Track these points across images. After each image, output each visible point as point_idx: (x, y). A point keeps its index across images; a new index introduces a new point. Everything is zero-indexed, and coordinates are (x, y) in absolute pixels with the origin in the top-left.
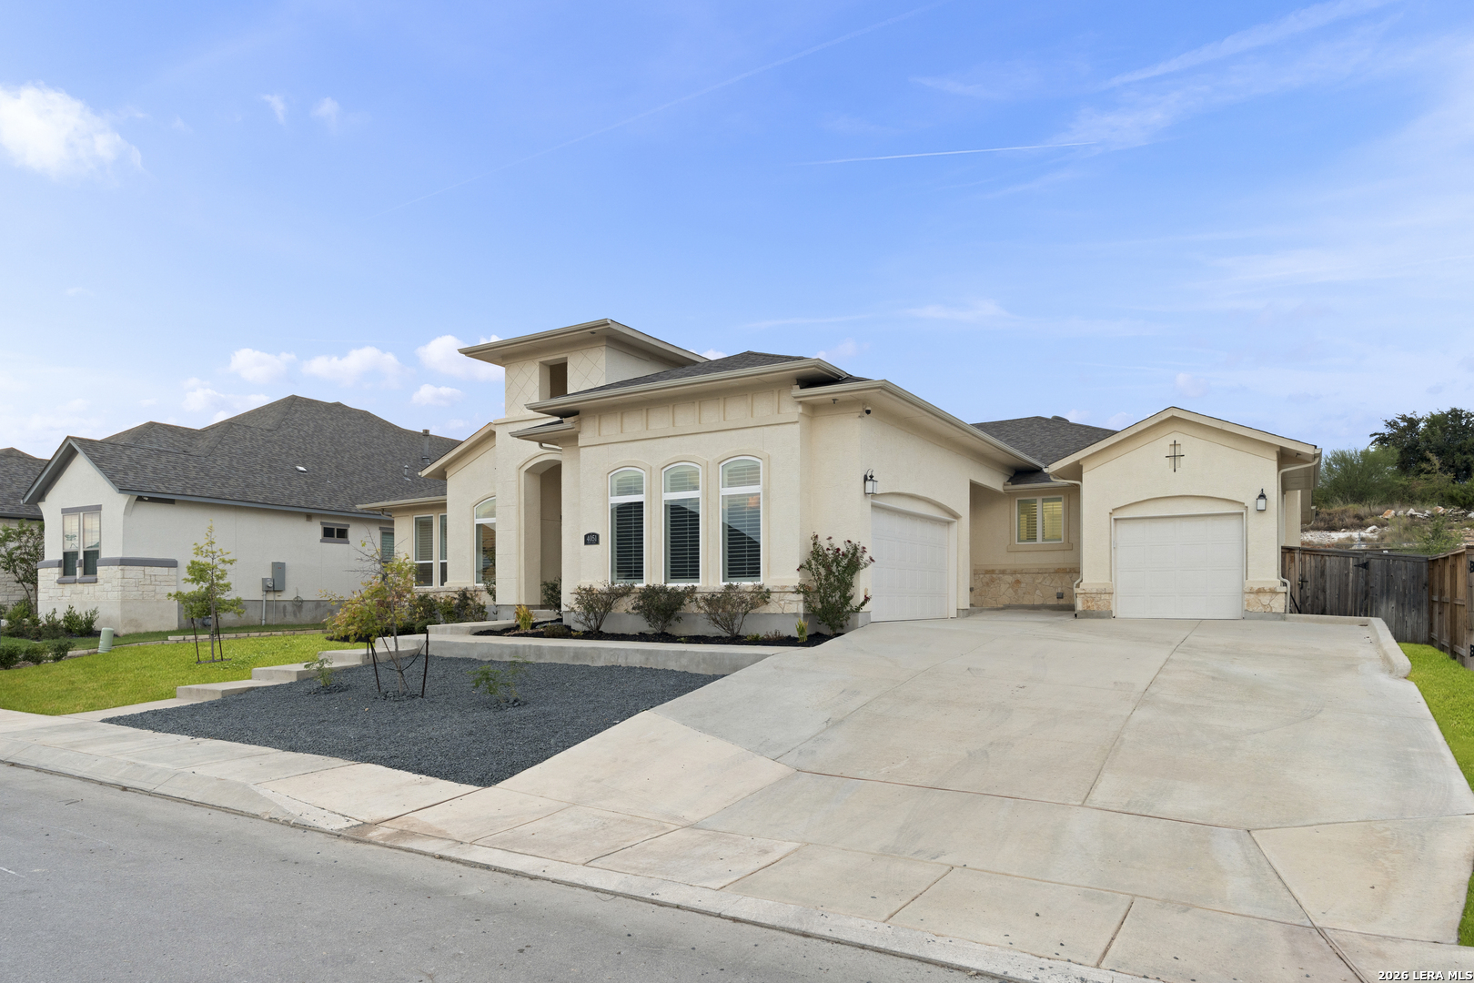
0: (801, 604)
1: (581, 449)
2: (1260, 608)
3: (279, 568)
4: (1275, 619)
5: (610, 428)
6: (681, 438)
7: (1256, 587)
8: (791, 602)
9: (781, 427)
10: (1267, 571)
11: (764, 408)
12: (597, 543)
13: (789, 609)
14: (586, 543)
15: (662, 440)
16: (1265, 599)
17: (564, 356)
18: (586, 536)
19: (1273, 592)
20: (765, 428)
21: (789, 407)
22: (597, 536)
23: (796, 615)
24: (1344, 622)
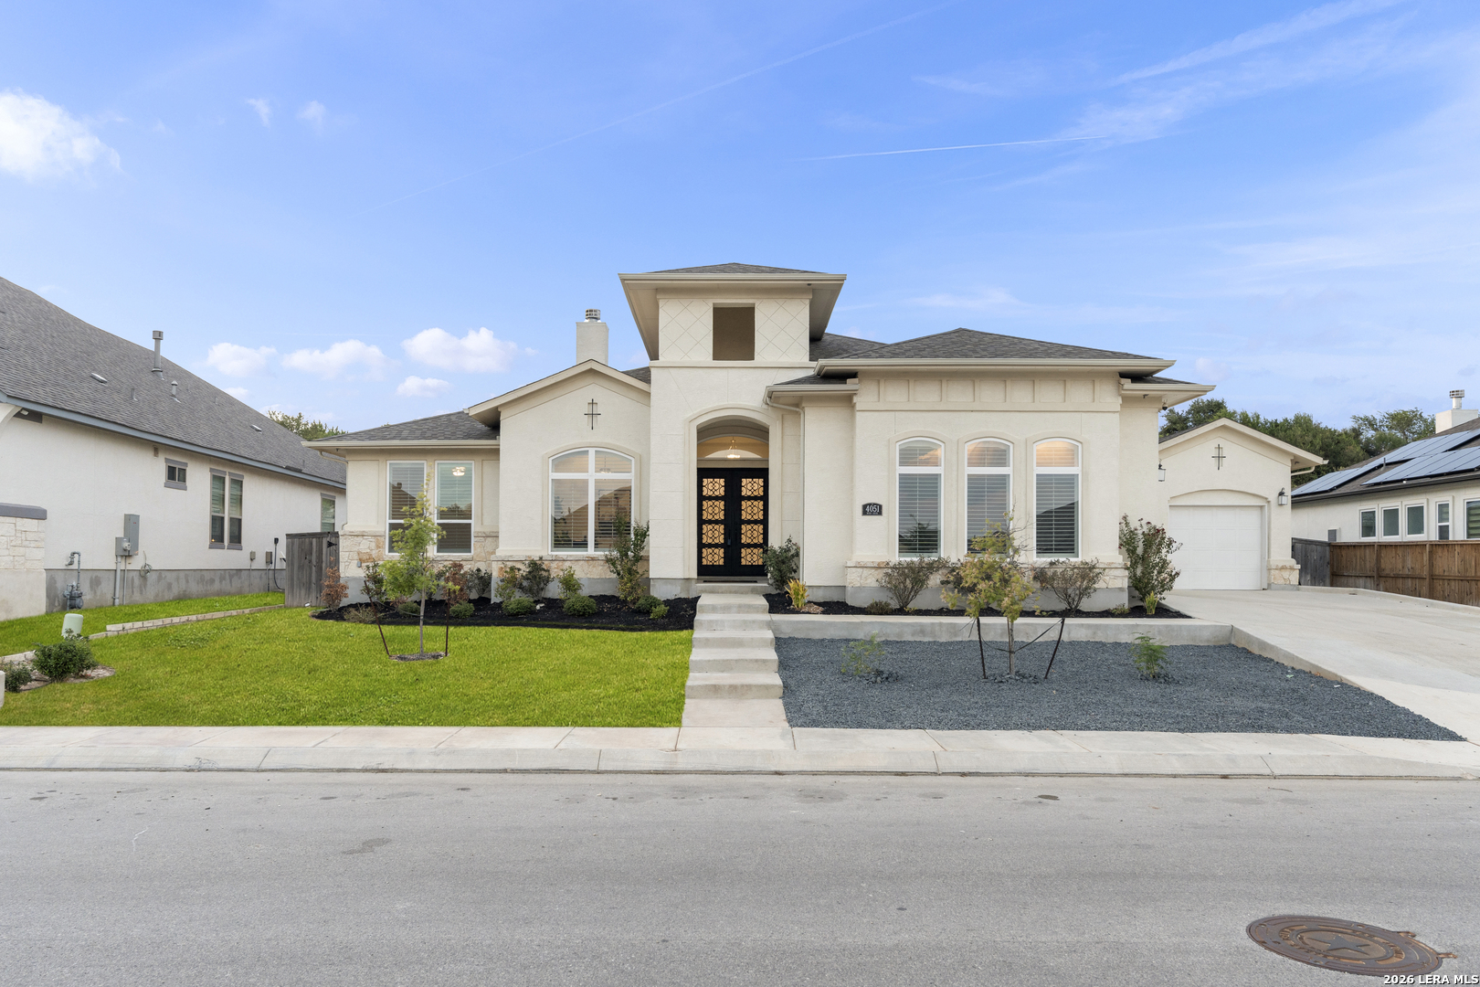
0: (1126, 580)
1: (858, 413)
2: (1282, 582)
3: (131, 522)
4: (1292, 590)
5: (895, 395)
6: (987, 413)
7: (1280, 565)
8: (1116, 577)
9: (1102, 414)
10: (1282, 555)
11: (1080, 394)
12: (880, 513)
13: (1115, 583)
14: (865, 513)
15: (964, 413)
16: (1286, 574)
17: (751, 301)
18: (865, 507)
19: (1292, 569)
20: (1083, 414)
21: (1108, 397)
22: (881, 506)
23: (1121, 589)
24: (1323, 591)
